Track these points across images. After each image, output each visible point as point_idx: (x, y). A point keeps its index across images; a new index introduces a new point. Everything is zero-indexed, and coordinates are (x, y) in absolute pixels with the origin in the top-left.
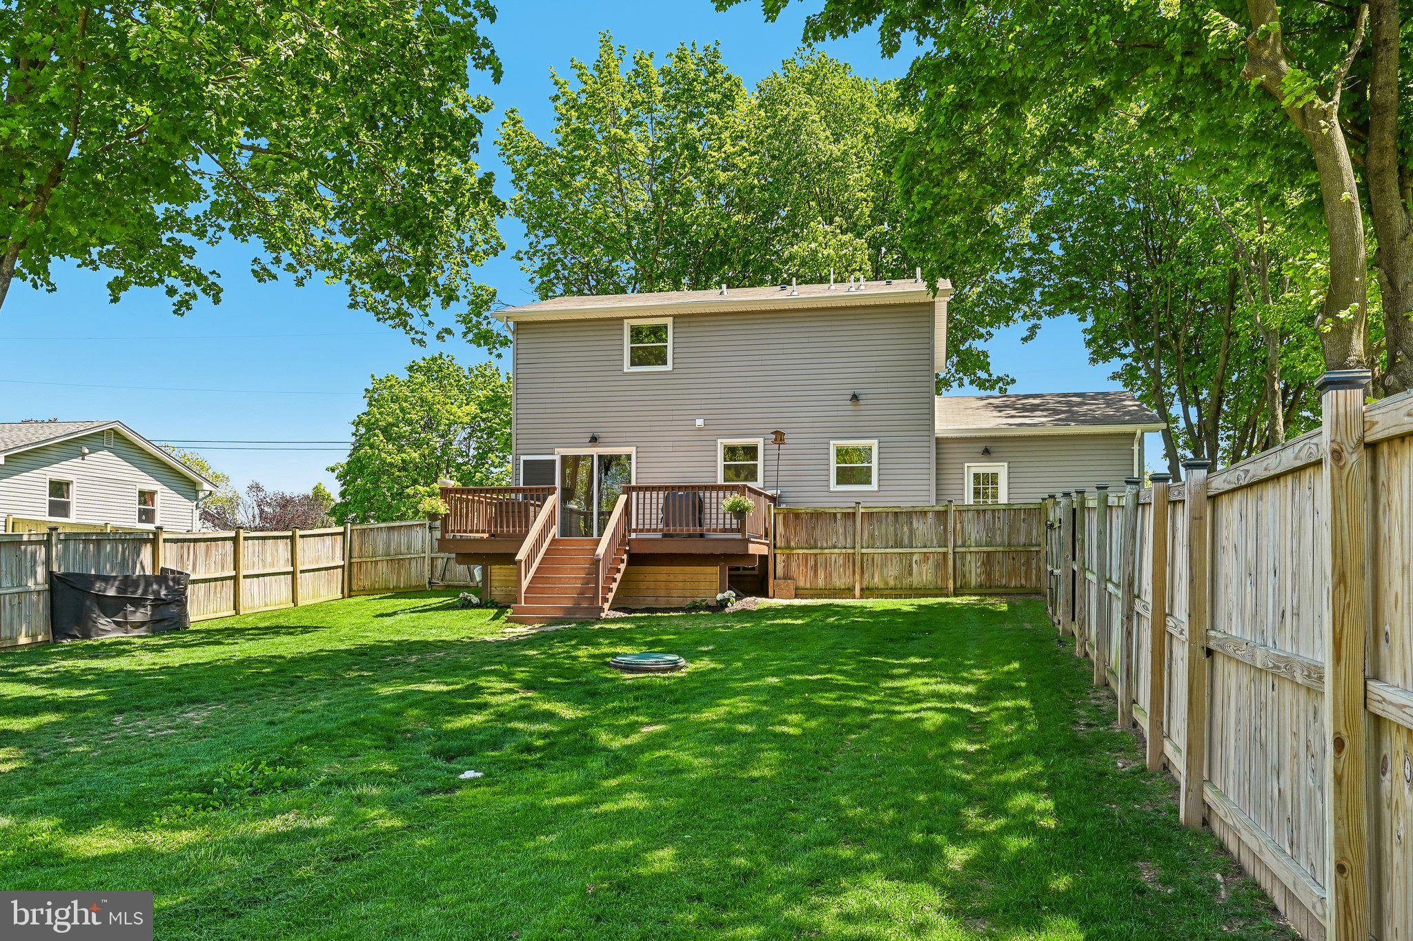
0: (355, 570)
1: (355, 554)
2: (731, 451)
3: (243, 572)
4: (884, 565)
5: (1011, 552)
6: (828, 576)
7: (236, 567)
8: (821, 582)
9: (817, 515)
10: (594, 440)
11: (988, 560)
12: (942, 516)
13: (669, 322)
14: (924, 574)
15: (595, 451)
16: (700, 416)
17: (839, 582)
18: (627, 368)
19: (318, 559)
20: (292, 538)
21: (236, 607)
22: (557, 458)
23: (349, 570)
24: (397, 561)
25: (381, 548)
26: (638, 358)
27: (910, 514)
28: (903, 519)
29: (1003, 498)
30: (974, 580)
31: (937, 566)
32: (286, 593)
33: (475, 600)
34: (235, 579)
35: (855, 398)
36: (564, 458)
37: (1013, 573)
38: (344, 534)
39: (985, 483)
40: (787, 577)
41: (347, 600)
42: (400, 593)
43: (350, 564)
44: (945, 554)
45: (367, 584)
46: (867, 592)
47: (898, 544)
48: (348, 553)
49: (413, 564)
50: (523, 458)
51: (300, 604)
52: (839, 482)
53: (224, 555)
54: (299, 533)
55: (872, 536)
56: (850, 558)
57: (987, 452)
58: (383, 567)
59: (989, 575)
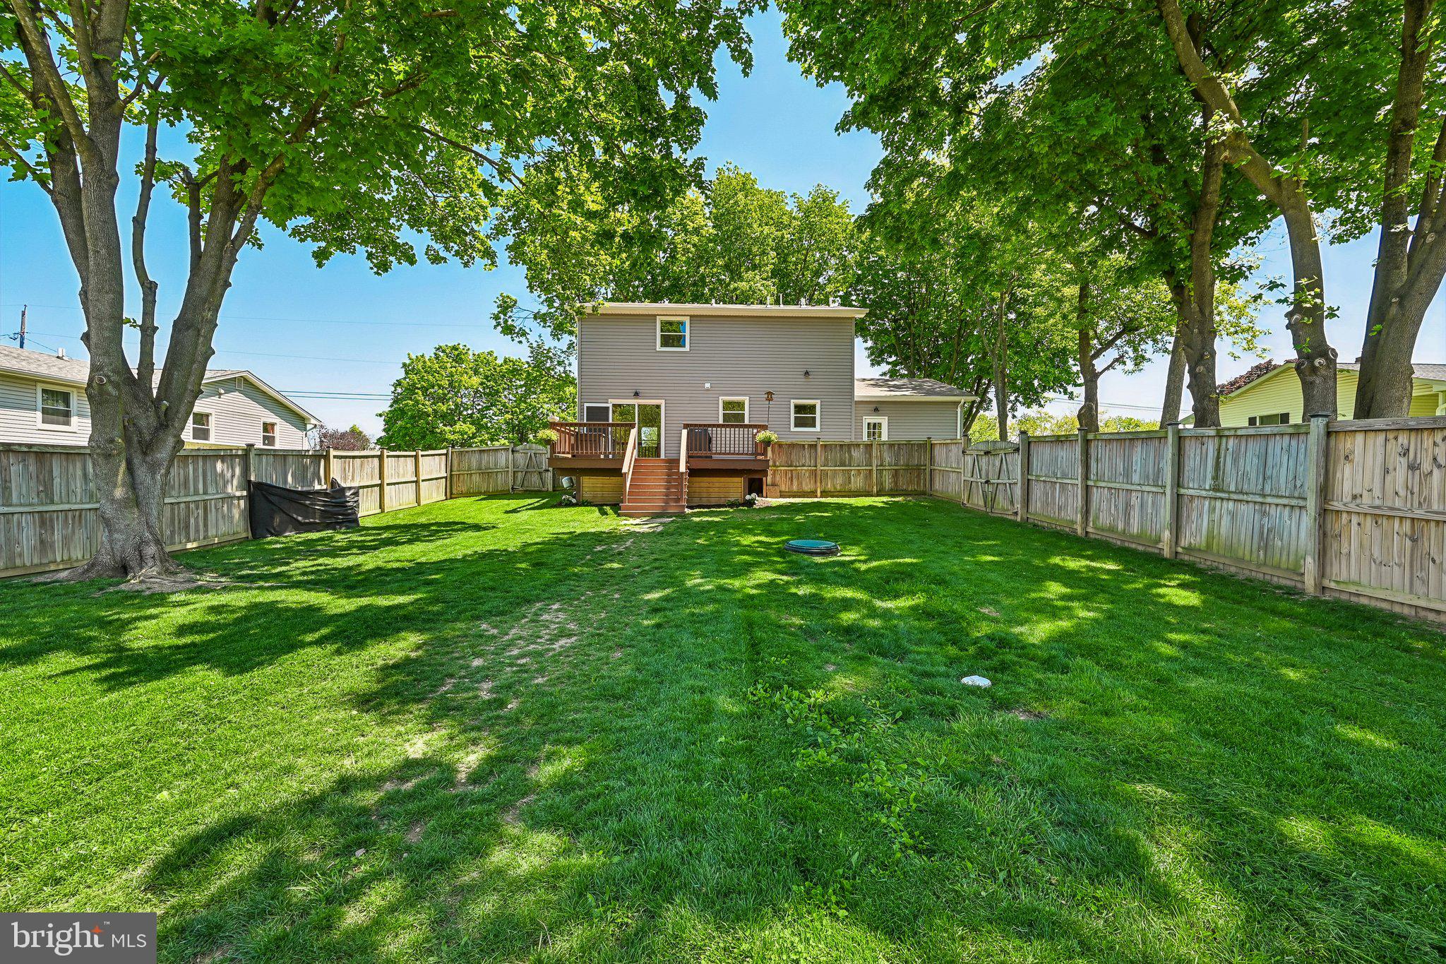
0: (455, 479)
1: (455, 468)
2: (728, 405)
3: (386, 481)
4: (834, 477)
5: (909, 468)
6: (800, 484)
7: (381, 476)
8: (795, 488)
9: (792, 446)
10: (636, 394)
11: (896, 474)
12: (869, 447)
13: (687, 320)
14: (857, 483)
15: (636, 402)
16: (708, 381)
17: (807, 487)
18: (658, 348)
19: (431, 472)
20: (416, 457)
21: (381, 506)
22: (610, 406)
23: (450, 479)
24: (486, 473)
25: (474, 464)
26: (666, 341)
27: (849, 446)
28: (845, 449)
29: (885, 437)
30: (887, 486)
31: (866, 477)
32: (413, 496)
33: (574, 501)
34: (381, 486)
35: (807, 373)
36: (614, 405)
37: (910, 482)
38: (446, 455)
39: (875, 427)
40: (774, 485)
41: (449, 502)
42: (491, 496)
43: (451, 475)
44: (871, 471)
45: (464, 489)
46: (825, 494)
47: (843, 464)
48: (450, 467)
49: (499, 476)
50: (586, 405)
51: (423, 503)
52: (796, 425)
53: (373, 469)
54: (421, 453)
55: (826, 459)
56: (814, 473)
57: (876, 410)
58: (476, 478)
59: (896, 483)
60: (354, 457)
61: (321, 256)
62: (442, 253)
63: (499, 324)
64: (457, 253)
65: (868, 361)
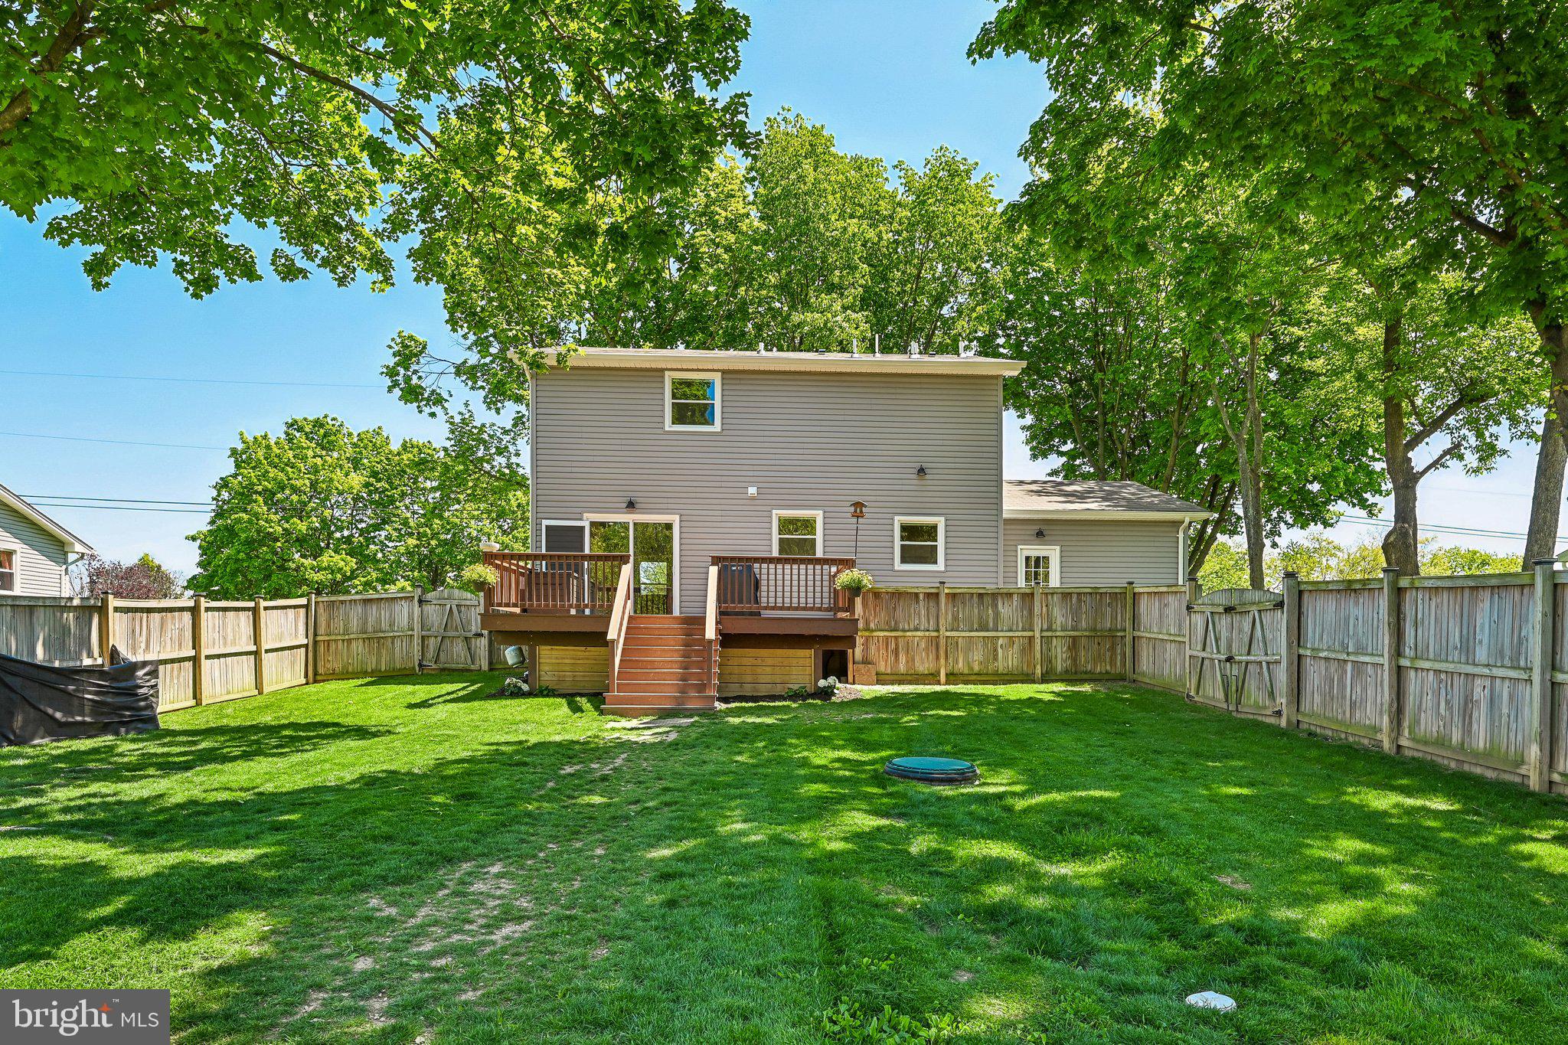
0: (322, 648)
1: (322, 630)
2: (786, 525)
3: (205, 652)
4: (968, 649)
5: (1096, 634)
6: (911, 661)
7: (196, 643)
8: (902, 668)
9: (897, 595)
10: (631, 505)
11: (1074, 644)
12: (1028, 597)
13: (717, 378)
14: (1008, 659)
15: (630, 518)
16: (752, 484)
17: (923, 666)
18: (668, 426)
19: (281, 639)
20: (255, 611)
21: (196, 695)
22: (586, 524)
23: (314, 650)
24: (376, 639)
25: (355, 624)
26: (682, 415)
27: (994, 596)
28: (987, 600)
29: (1055, 581)
30: (1059, 666)
31: (1023, 651)
32: (249, 679)
33: (525, 687)
34: (195, 660)
35: (922, 472)
36: (592, 524)
37: (1099, 658)
38: (307, 607)
39: (1037, 565)
40: (866, 661)
41: (313, 688)
42: (384, 677)
43: (315, 642)
44: (1031, 639)
45: (338, 666)
46: (953, 677)
47: (983, 628)
48: (313, 629)
49: (397, 643)
50: (545, 523)
51: (265, 691)
52: (903, 560)
53: (181, 630)
54: (263, 604)
55: (955, 618)
56: (934, 643)
57: (1040, 534)
58: (358, 647)
59: (1074, 660)
60: (149, 610)
61: (97, 268)
62: (301, 263)
63: (396, 384)
64: (325, 263)
65: (1026, 451)
